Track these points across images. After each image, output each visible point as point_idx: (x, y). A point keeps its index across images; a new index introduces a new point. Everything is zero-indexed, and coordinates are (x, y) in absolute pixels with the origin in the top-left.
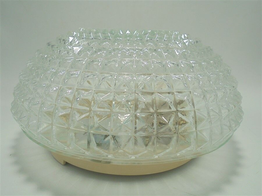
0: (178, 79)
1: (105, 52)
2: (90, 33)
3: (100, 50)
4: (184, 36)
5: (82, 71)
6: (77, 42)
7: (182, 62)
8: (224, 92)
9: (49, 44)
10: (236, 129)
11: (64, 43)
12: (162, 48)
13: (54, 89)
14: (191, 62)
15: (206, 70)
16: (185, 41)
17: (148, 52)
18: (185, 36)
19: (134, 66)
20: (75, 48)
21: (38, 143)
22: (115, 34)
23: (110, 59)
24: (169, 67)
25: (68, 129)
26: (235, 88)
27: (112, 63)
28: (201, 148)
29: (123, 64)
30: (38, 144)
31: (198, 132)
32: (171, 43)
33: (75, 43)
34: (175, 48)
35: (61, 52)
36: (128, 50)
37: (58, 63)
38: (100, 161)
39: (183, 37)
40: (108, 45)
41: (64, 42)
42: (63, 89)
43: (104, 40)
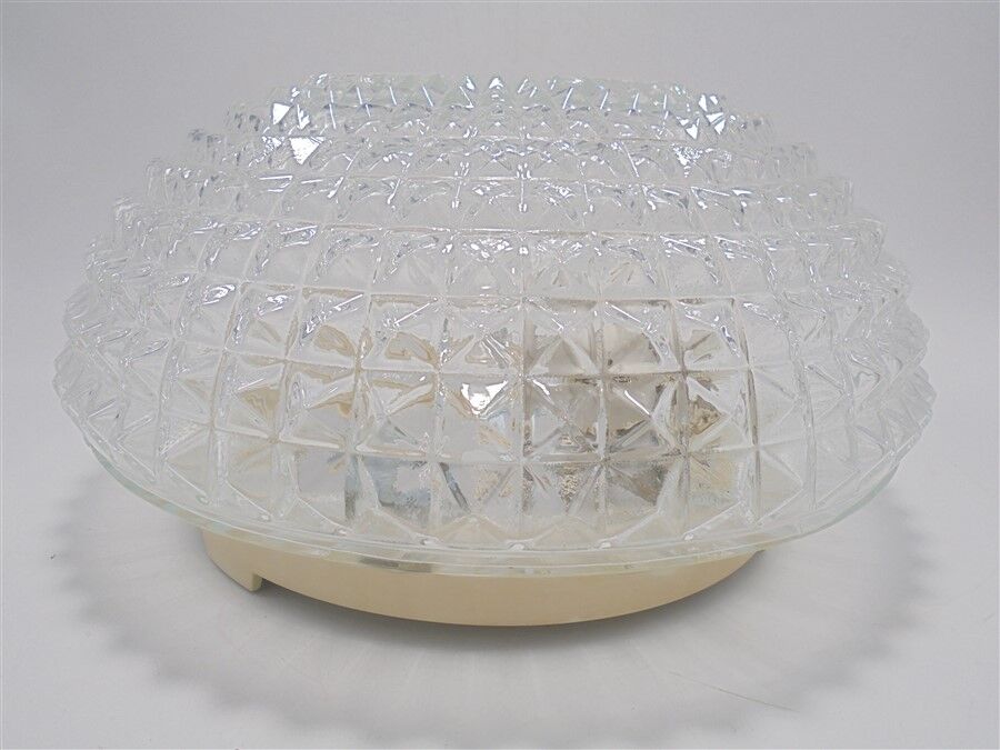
0: (688, 254)
1: (410, 154)
2: (354, 90)
3: (390, 148)
4: (708, 100)
5: (324, 225)
6: (306, 121)
7: (699, 191)
8: (860, 308)
9: (197, 136)
10: (905, 451)
11: (256, 129)
12: (625, 139)
13: (219, 295)
14: (738, 192)
15: (790, 224)
16: (712, 118)
17: (572, 154)
18: (709, 102)
19: (520, 206)
20: (296, 143)
21: (161, 504)
22: (447, 92)
23: (431, 179)
24: (654, 208)
25: (274, 440)
26: (900, 294)
27: (439, 194)
28: (773, 516)
29: (478, 195)
30: (158, 505)
31: (763, 454)
32: (659, 123)
33: (298, 124)
34: (673, 141)
35: (242, 160)
36: (498, 143)
37: (234, 197)
38: (394, 565)
39: (703, 103)
40: (424, 129)
41: (253, 124)
42: (252, 291)
43: (405, 113)
